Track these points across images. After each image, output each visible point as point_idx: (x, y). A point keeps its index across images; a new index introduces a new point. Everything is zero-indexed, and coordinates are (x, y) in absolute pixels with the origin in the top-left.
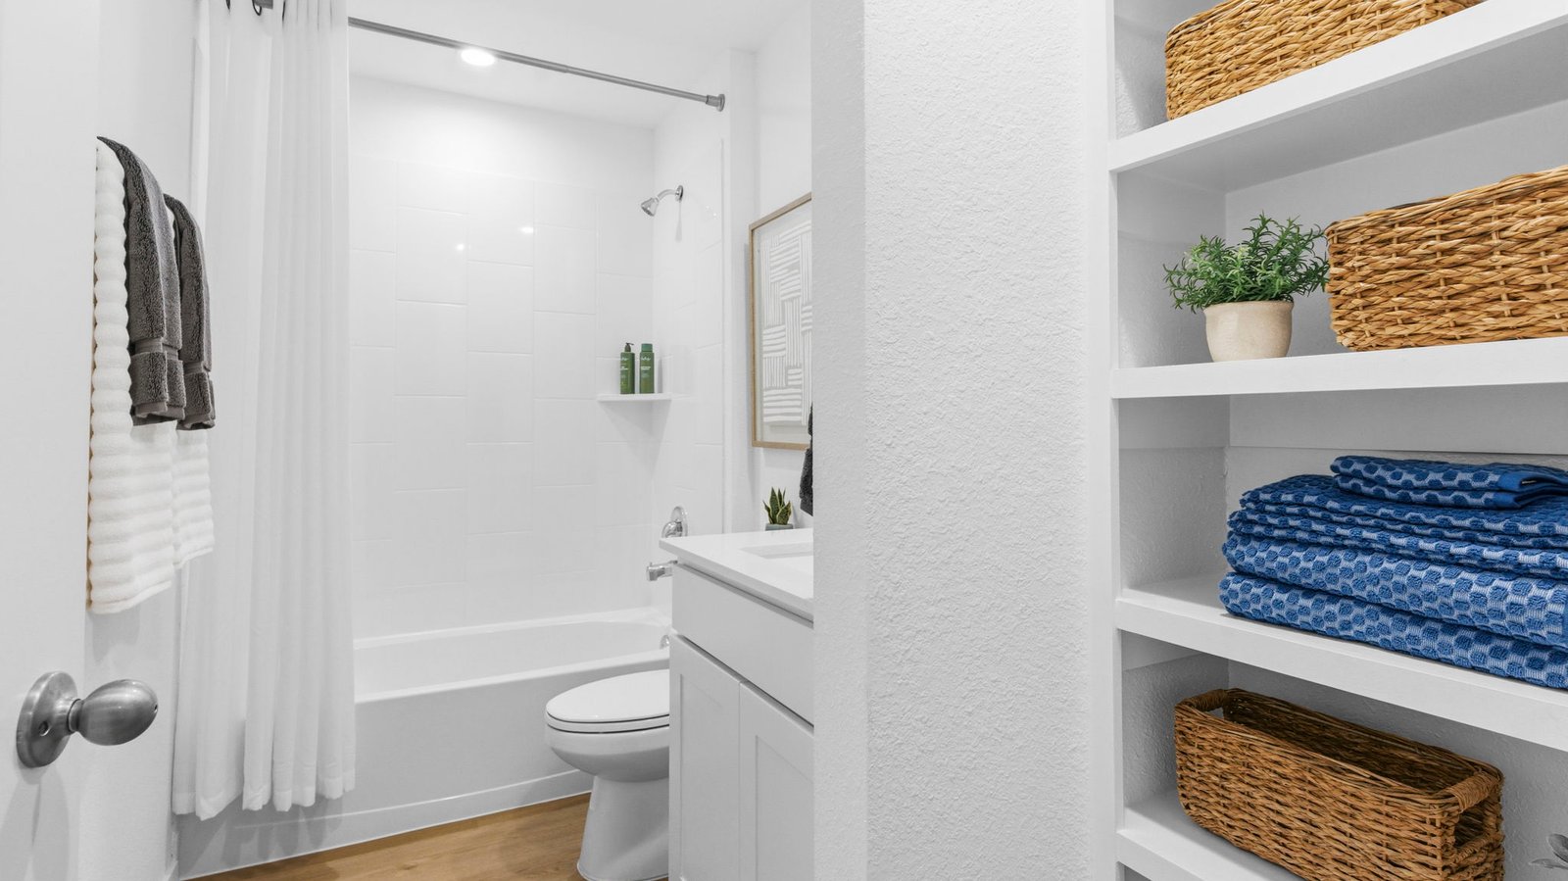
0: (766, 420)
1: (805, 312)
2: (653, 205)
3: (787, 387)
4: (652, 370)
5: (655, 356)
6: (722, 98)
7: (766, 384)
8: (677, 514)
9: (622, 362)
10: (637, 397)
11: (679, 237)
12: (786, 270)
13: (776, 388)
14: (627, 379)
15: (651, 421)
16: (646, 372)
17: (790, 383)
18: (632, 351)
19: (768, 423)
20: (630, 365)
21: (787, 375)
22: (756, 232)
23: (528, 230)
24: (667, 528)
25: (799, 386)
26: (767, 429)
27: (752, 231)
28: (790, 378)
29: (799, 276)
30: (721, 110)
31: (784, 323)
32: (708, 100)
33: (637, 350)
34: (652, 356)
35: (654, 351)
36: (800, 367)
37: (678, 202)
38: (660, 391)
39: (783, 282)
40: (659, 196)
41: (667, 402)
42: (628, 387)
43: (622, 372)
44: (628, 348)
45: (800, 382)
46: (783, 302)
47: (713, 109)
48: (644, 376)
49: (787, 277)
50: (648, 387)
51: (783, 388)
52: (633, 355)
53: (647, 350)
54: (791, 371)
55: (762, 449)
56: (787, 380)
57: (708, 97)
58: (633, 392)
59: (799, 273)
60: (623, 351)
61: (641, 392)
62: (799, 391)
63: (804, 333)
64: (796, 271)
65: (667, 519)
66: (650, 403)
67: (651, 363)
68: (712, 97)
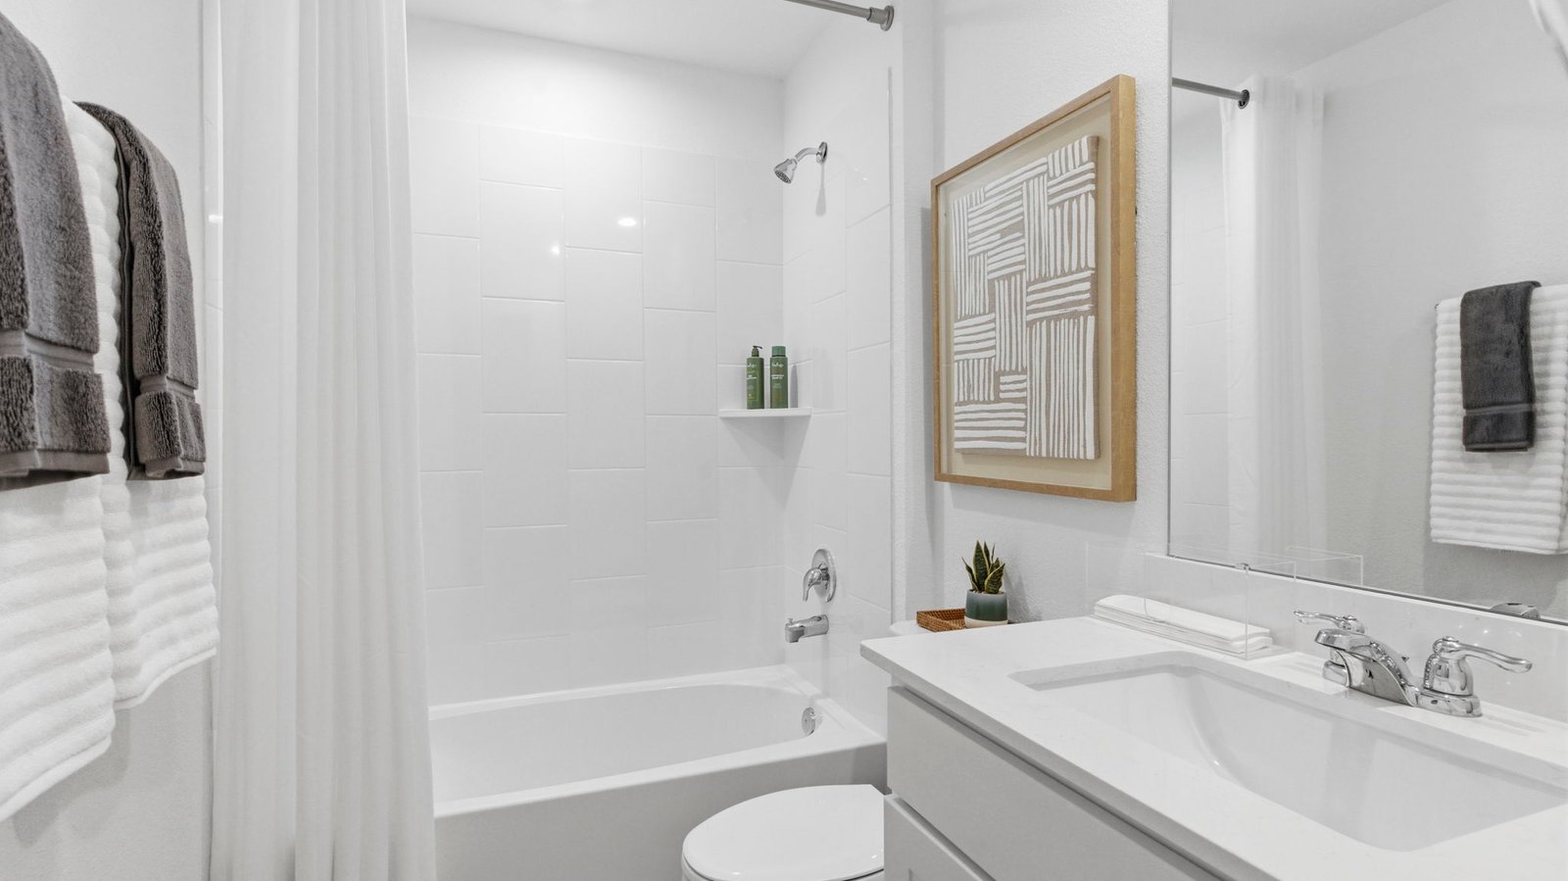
0: (958, 445)
1: (1033, 292)
2: (790, 167)
3: (998, 400)
4: (785, 379)
5: (789, 363)
6: (890, 11)
7: (958, 394)
8: (821, 559)
9: (748, 369)
10: (768, 412)
11: (821, 209)
12: (998, 235)
13: (977, 402)
14: (755, 390)
15: (783, 440)
16: (778, 381)
17: (1002, 395)
18: (760, 356)
19: (958, 450)
20: (758, 373)
21: (998, 383)
22: (941, 188)
23: (628, 222)
24: (810, 577)
25: (1023, 400)
26: (958, 458)
27: (936, 187)
28: (1002, 387)
29: (1021, 242)
30: (887, 29)
31: (992, 310)
32: (871, 15)
33: (766, 355)
34: (785, 362)
35: (787, 356)
36: (1024, 371)
37: (819, 165)
38: (795, 405)
39: (990, 253)
40: (797, 156)
41: (805, 419)
42: (757, 402)
43: (749, 382)
44: (756, 352)
45: (1023, 394)
46: (991, 282)
47: (875, 27)
48: (777, 386)
49: (998, 246)
50: (781, 400)
51: (989, 402)
52: (762, 360)
53: (779, 354)
54: (1003, 379)
55: (947, 485)
56: (997, 391)
57: (871, 10)
58: (762, 406)
59: (1023, 237)
60: (750, 356)
61: (771, 407)
62: (1022, 406)
63: (1030, 324)
64: (1018, 234)
65: (804, 565)
66: (782, 419)
67: (784, 370)
68: (878, 10)
